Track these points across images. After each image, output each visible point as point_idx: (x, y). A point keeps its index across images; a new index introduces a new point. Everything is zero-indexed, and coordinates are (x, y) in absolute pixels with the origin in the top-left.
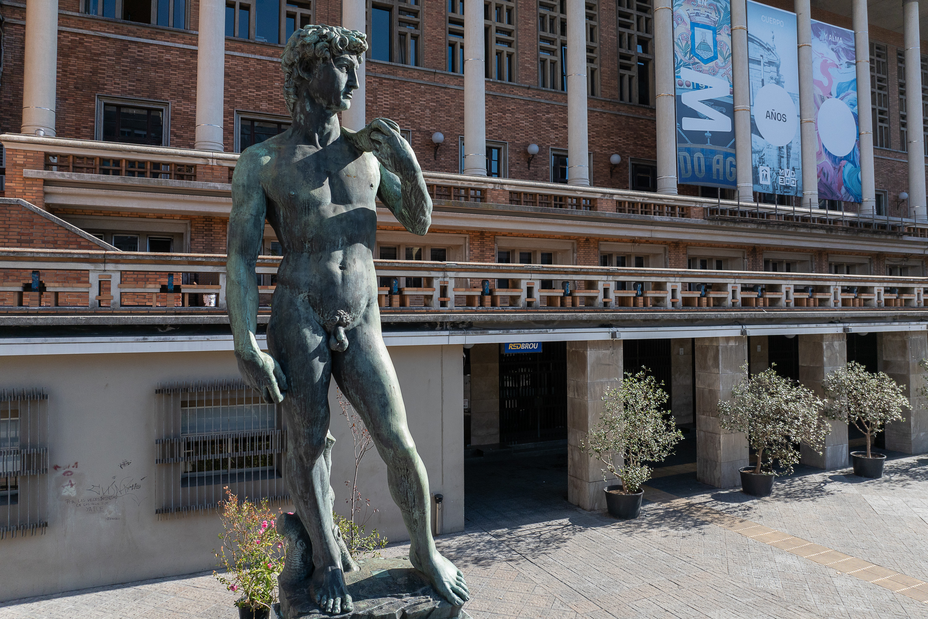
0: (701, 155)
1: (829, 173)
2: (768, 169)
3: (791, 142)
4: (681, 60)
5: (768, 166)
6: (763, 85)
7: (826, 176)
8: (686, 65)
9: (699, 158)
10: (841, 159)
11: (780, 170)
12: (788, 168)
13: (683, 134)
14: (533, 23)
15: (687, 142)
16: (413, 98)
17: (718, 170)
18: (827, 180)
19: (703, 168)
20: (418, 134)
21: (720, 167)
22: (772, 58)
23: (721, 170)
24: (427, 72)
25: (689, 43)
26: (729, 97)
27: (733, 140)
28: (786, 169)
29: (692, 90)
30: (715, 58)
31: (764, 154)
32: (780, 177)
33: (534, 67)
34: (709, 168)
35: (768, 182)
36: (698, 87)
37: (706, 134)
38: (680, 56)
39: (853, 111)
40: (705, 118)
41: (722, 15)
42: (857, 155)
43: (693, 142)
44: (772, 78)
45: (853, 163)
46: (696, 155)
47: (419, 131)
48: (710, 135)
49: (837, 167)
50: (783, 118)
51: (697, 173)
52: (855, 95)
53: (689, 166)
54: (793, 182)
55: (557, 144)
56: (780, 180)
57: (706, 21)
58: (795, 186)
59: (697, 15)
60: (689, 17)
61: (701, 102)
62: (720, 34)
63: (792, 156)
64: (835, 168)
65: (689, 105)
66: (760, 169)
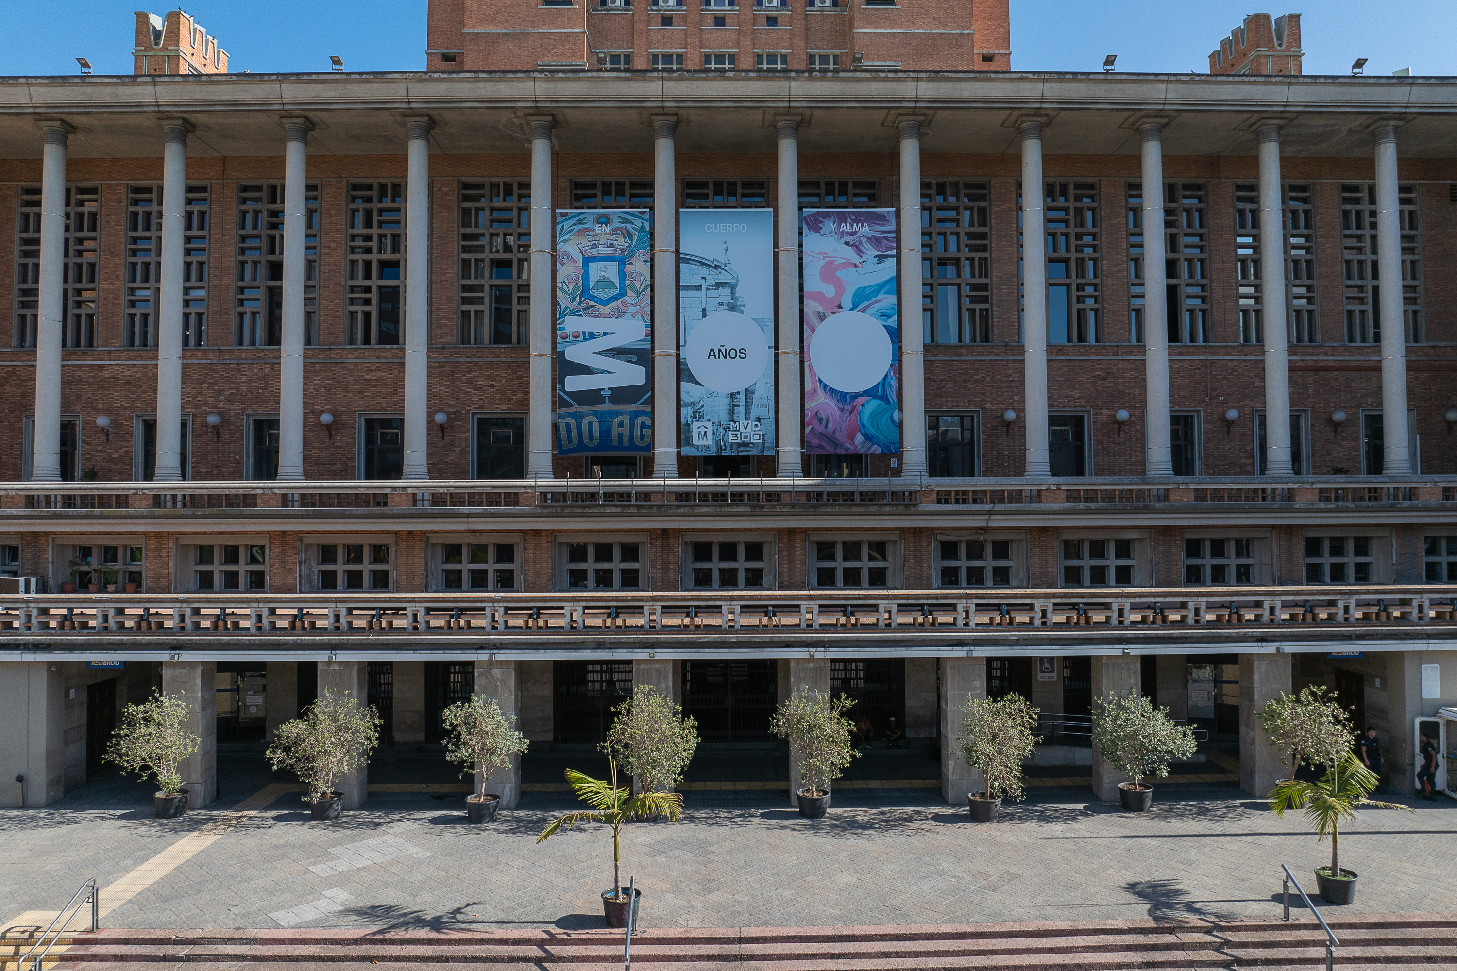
0: (594, 420)
1: (831, 417)
2: (709, 425)
3: (755, 384)
4: (567, 308)
5: (709, 420)
6: (704, 315)
7: (824, 422)
8: (573, 313)
9: (590, 424)
10: (856, 395)
11: (732, 423)
12: (746, 419)
13: (566, 397)
15: (572, 406)
17: (621, 435)
18: (826, 427)
19: (596, 434)
21: (626, 431)
22: (723, 277)
23: (626, 434)
25: (580, 284)
26: (644, 340)
27: (649, 394)
28: (744, 422)
29: (582, 341)
30: (622, 294)
31: (702, 406)
32: (731, 432)
34: (606, 433)
35: (710, 441)
36: (592, 336)
37: (602, 393)
38: (564, 301)
39: (885, 324)
40: (602, 372)
41: (635, 238)
42: (890, 386)
43: (581, 403)
44: (721, 304)
45: (884, 398)
46: (585, 421)
48: (610, 392)
49: (850, 407)
50: (742, 353)
51: (586, 441)
52: (893, 299)
53: (574, 434)
54: (757, 437)
56: (731, 437)
57: (610, 251)
58: (761, 441)
59: (594, 246)
60: (581, 252)
61: (596, 353)
62: (631, 263)
63: (755, 402)
64: (842, 410)
65: (576, 361)
66: (695, 426)
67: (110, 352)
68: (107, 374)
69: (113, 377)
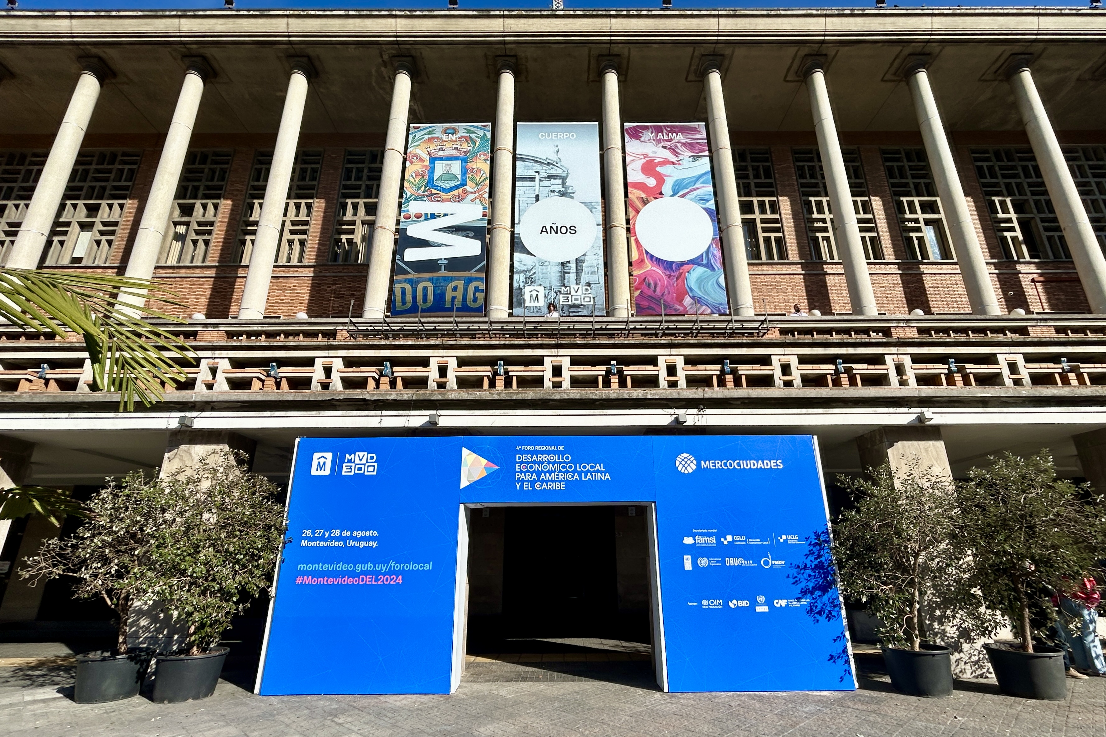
0: (429, 285)
1: (659, 282)
2: (541, 289)
3: (585, 255)
4: (412, 195)
5: (540, 285)
6: (538, 200)
7: (652, 286)
8: (418, 199)
9: (425, 288)
10: (682, 264)
11: (563, 288)
12: (577, 284)
13: (404, 266)
15: (409, 273)
17: (454, 298)
18: (655, 291)
21: (459, 294)
22: (553, 171)
25: (426, 177)
26: (482, 220)
27: (486, 262)
28: (574, 286)
29: (423, 220)
30: (463, 184)
31: (535, 273)
32: (561, 296)
34: (440, 296)
35: (540, 303)
37: (439, 262)
38: (410, 190)
39: (704, 206)
40: (440, 245)
41: (477, 144)
42: (714, 256)
43: (418, 271)
44: (553, 192)
45: (709, 266)
46: (421, 286)
48: (446, 261)
49: (676, 274)
51: (420, 302)
52: (710, 188)
53: (409, 297)
54: (587, 299)
56: (562, 300)
57: (455, 153)
58: (592, 303)
59: (441, 150)
60: (429, 154)
61: (436, 230)
62: (472, 161)
63: (585, 269)
64: (669, 276)
65: (417, 236)
66: (527, 291)
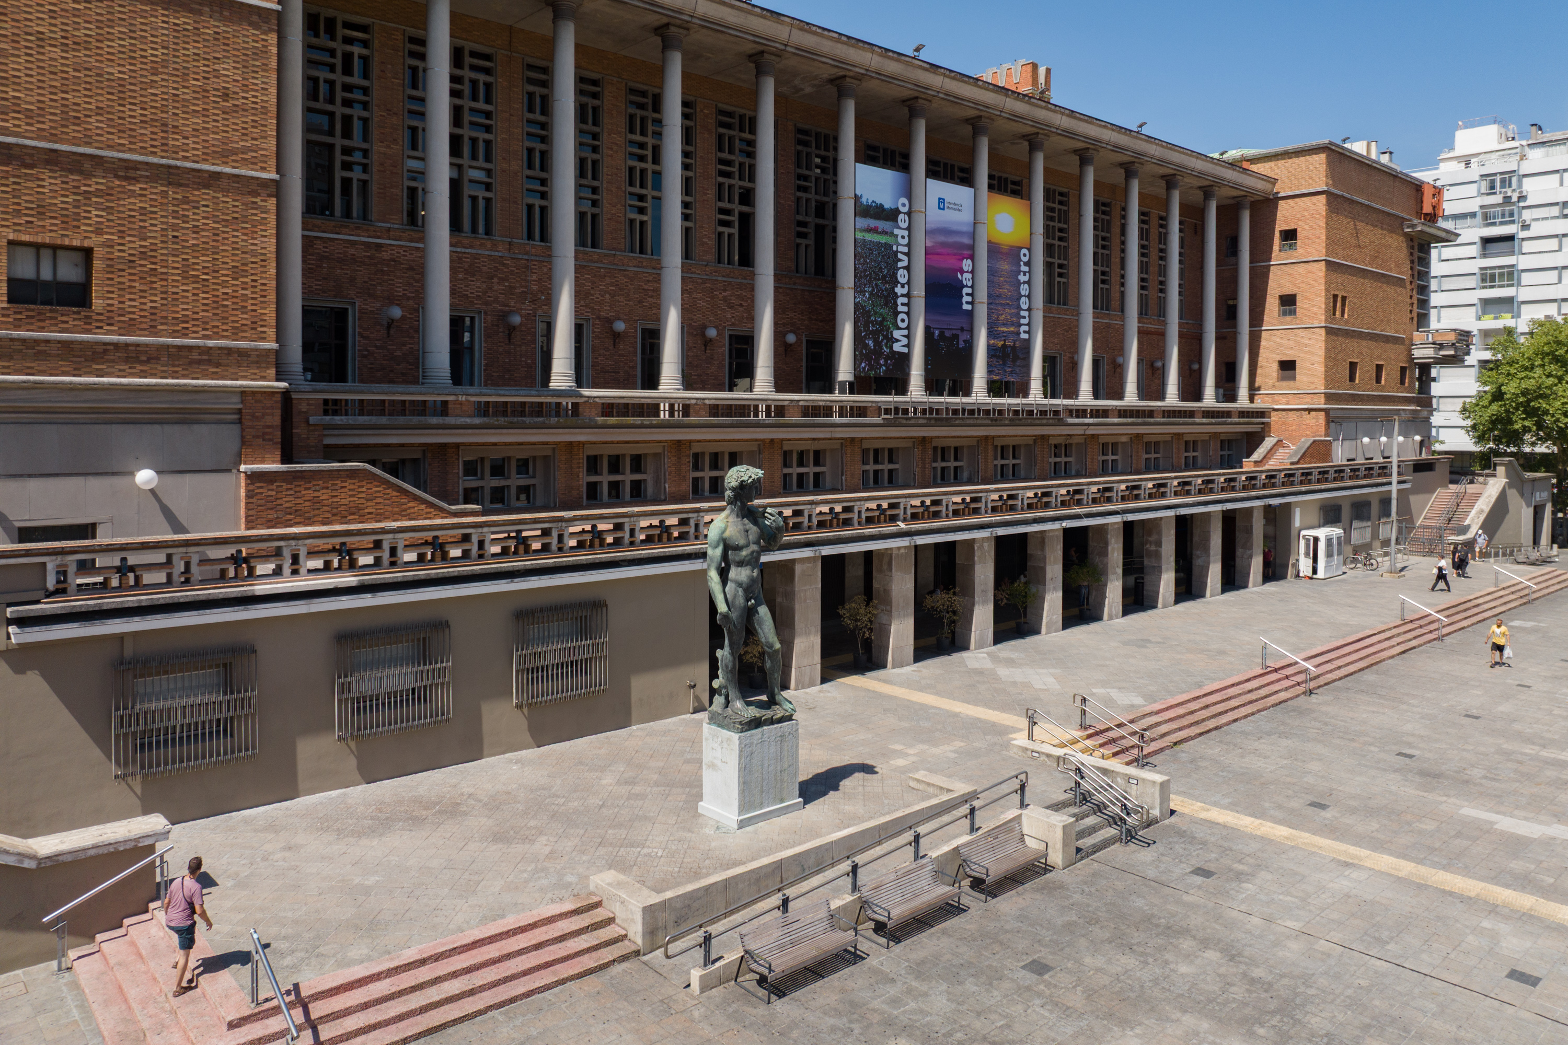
14: (712, 193)
16: (593, 283)
20: (597, 322)
24: (606, 255)
33: (712, 243)
47: (599, 318)
55: (733, 324)
67: (389, 230)
68: (386, 255)
69: (394, 260)
